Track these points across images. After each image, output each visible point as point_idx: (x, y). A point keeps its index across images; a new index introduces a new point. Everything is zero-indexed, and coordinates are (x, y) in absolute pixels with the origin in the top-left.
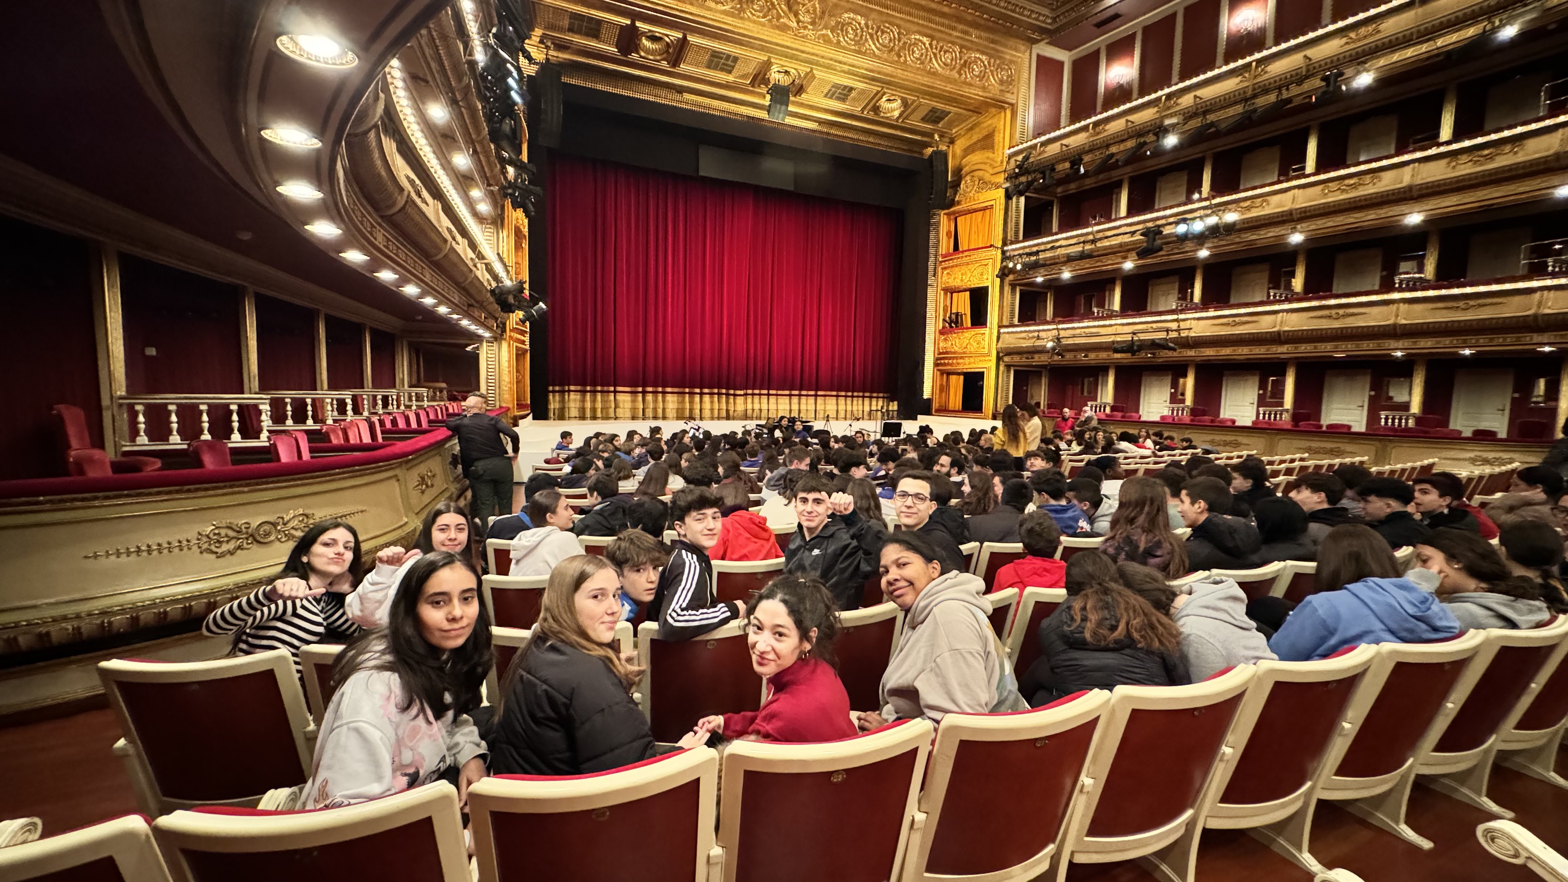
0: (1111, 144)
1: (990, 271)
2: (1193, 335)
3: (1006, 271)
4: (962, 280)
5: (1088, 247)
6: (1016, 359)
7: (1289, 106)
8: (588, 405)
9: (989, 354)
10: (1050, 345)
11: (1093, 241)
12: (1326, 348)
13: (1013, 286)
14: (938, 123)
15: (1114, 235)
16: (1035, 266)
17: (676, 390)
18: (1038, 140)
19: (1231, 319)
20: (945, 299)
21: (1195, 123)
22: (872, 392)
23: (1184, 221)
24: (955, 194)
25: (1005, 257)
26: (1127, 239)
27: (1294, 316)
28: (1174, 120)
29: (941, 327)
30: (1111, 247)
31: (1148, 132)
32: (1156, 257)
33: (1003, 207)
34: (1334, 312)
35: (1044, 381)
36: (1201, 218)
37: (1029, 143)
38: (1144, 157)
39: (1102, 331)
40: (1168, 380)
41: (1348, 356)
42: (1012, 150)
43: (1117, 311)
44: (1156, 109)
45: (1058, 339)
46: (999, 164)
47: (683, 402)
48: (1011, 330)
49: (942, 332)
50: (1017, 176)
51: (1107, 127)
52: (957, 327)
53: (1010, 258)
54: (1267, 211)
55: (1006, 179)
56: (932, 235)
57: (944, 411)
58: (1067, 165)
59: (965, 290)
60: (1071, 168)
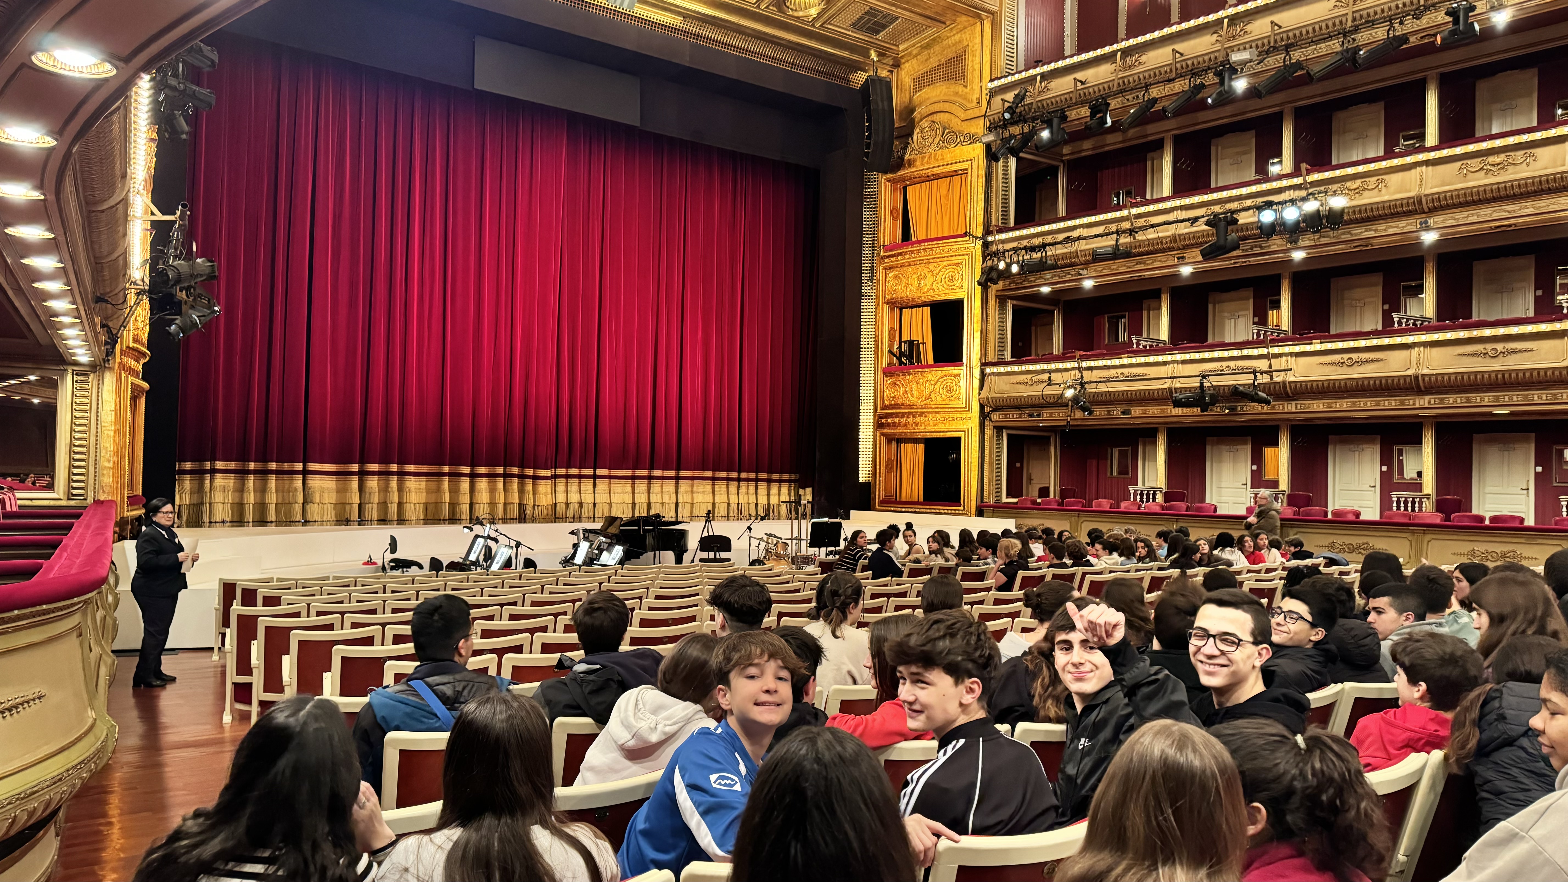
0: (1151, 85)
1: (965, 274)
2: (1292, 379)
3: (994, 275)
4: (919, 287)
5: (1125, 240)
6: (1013, 416)
7: (1405, 46)
8: (251, 498)
9: (969, 410)
10: (1070, 393)
11: (1132, 232)
12: (1482, 400)
13: (1002, 300)
14: (878, 32)
15: (1165, 223)
16: (1041, 267)
17: (424, 469)
18: (1038, 70)
19: (1346, 356)
20: (891, 319)
21: (1275, 61)
22: (770, 472)
23: (1269, 205)
24: (905, 148)
25: (988, 252)
26: (1184, 229)
27: (1436, 352)
28: (1245, 55)
29: (885, 364)
30: (1160, 240)
31: (1206, 70)
32: (1230, 258)
33: (982, 172)
34: (1489, 347)
35: (1053, 454)
36: (1292, 201)
37: (1024, 75)
38: (1203, 105)
39: (1152, 372)
40: (1246, 451)
41: (1512, 413)
42: (996, 83)
43: (1164, 343)
44: (1215, 37)
45: (1082, 384)
46: (975, 103)
47: (439, 490)
48: (1002, 369)
49: (888, 372)
50: (1006, 124)
51: (1144, 58)
52: (911, 363)
53: (996, 254)
54: (1386, 196)
55: (990, 129)
56: (866, 214)
57: (893, 503)
58: (1085, 111)
59: (923, 305)
60: (1093, 115)
